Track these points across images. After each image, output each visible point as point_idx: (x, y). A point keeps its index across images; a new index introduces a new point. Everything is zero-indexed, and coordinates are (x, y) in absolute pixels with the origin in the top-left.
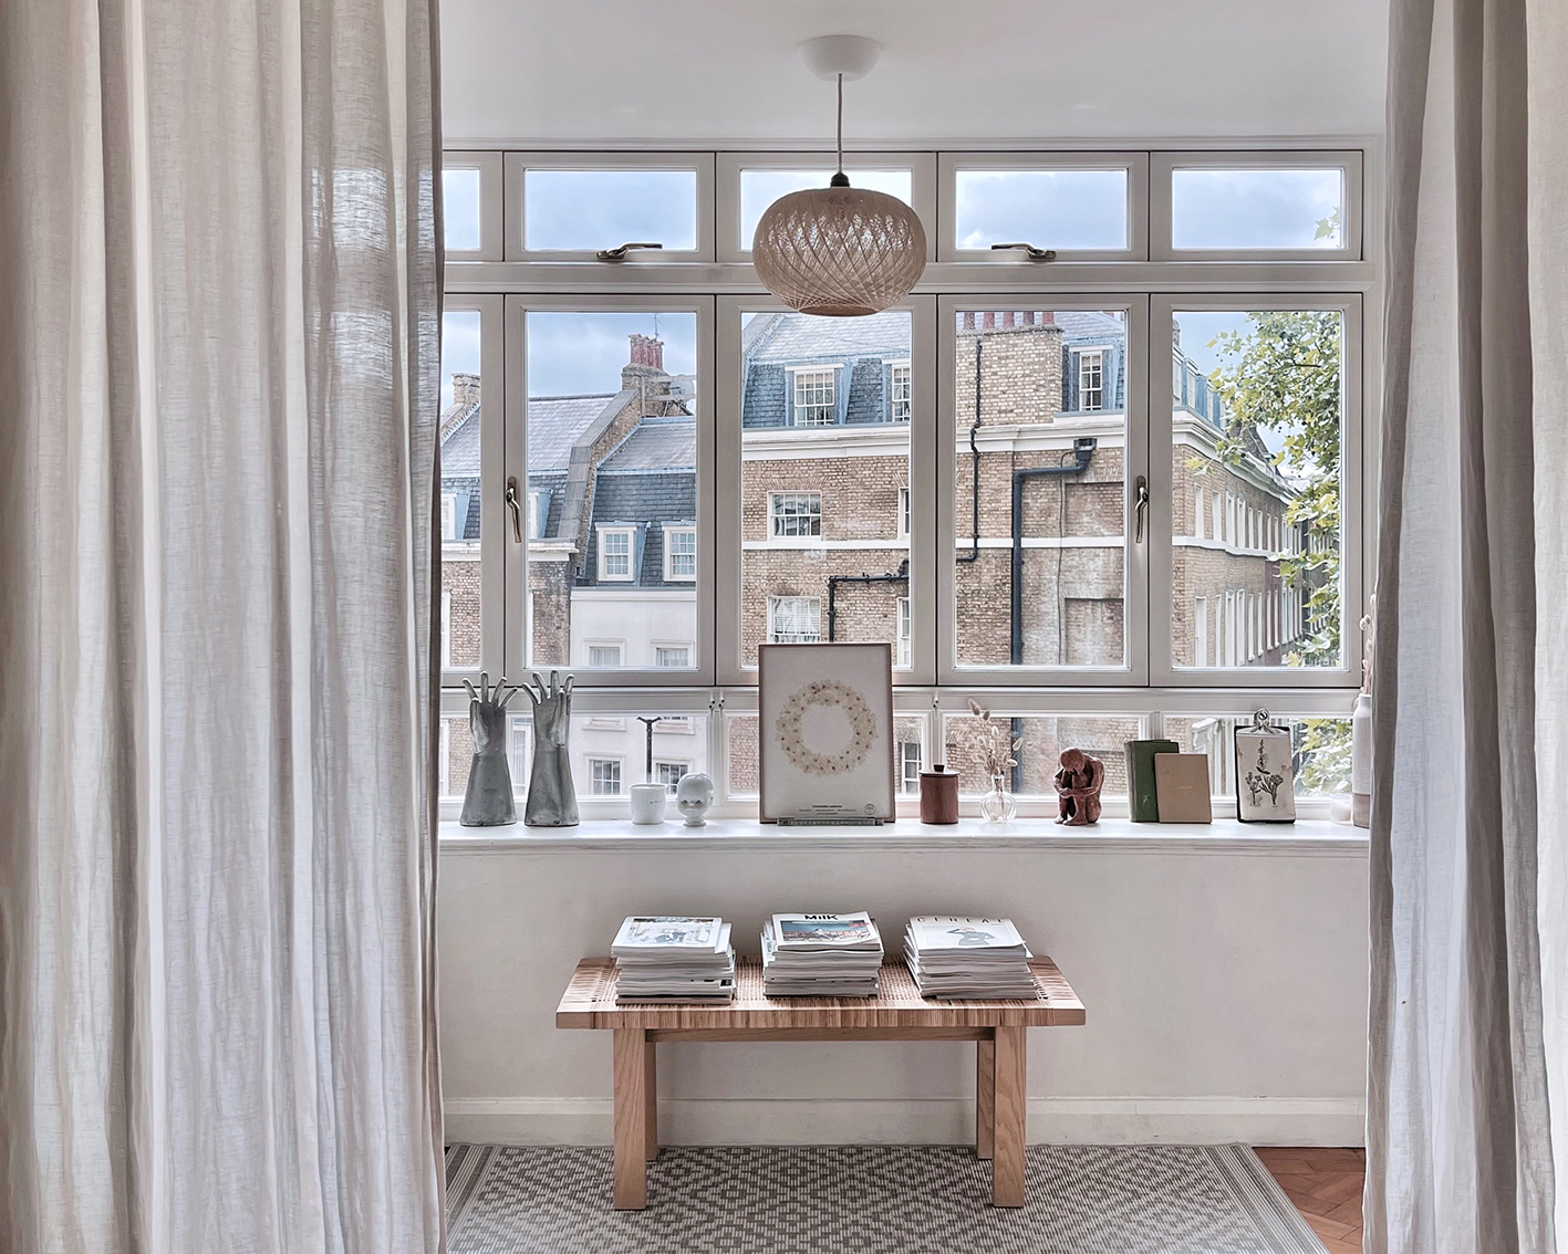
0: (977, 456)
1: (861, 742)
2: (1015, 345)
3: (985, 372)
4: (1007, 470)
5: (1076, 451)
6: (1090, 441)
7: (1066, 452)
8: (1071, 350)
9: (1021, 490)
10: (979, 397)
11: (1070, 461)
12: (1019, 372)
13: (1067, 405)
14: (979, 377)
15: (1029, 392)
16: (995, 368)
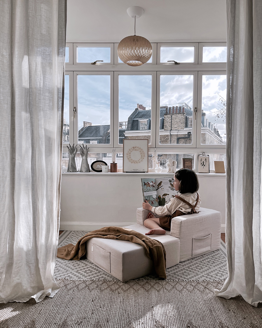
0: (171, 135)
1: (142, 157)
2: (178, 116)
3: (173, 121)
4: (176, 137)
5: (188, 134)
6: (190, 133)
7: (186, 134)
8: (187, 117)
9: (178, 141)
10: (171, 125)
11: (187, 136)
12: (178, 121)
13: (186, 126)
14: (171, 122)
15: (180, 124)
16: (174, 120)
